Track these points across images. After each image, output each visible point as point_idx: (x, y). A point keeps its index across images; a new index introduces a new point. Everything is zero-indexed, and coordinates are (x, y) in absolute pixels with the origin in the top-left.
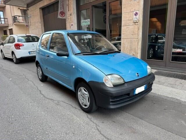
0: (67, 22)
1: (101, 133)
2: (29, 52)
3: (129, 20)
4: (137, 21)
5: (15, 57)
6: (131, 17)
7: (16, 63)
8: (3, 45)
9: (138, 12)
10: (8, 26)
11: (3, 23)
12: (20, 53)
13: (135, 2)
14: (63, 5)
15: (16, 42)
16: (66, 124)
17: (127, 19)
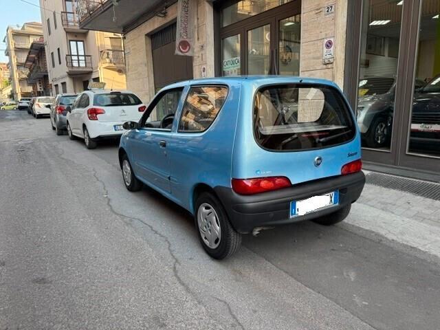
0: (194, 64)
1: (176, 275)
2: (115, 126)
3: (314, 58)
4: (331, 60)
5: (88, 136)
6: (319, 52)
7: (90, 148)
8: (70, 112)
9: (332, 40)
10: (91, 73)
11: (82, 64)
12: (98, 128)
13: (328, 19)
14: (185, 28)
15: (91, 106)
16: (125, 255)
17: (311, 55)
